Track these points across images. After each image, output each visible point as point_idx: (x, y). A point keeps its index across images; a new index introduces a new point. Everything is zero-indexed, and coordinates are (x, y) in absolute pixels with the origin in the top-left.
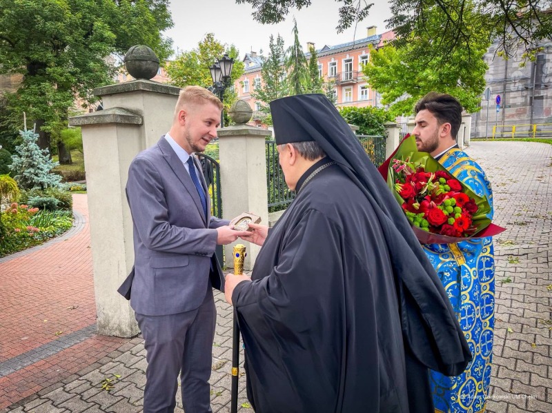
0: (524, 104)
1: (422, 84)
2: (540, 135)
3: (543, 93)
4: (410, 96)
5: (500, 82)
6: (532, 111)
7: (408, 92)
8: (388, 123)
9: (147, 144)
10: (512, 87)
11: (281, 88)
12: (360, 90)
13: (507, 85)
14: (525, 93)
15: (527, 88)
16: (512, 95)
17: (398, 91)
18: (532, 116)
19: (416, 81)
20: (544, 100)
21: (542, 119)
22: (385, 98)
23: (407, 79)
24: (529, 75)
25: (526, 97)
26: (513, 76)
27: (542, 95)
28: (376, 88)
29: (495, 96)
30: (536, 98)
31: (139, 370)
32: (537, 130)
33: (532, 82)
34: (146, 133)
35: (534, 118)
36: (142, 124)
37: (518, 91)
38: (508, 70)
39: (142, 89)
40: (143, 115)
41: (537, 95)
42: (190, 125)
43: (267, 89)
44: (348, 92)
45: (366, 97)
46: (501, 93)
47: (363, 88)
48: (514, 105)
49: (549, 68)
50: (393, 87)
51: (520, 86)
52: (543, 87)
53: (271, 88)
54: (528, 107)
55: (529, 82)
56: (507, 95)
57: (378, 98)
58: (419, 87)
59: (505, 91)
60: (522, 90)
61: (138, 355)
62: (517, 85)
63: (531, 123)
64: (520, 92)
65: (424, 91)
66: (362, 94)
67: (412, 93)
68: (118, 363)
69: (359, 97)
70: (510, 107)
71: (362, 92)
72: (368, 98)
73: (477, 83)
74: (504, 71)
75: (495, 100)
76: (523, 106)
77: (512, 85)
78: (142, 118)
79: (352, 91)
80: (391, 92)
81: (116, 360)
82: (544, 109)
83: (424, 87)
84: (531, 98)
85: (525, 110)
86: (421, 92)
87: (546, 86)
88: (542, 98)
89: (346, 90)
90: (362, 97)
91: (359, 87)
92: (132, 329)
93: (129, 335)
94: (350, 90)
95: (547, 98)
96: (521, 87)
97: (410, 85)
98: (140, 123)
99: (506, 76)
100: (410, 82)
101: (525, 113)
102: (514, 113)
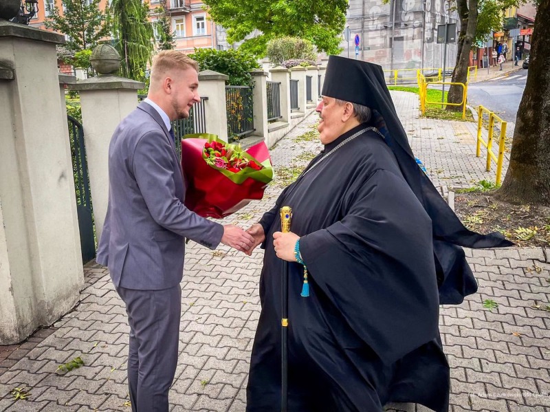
0: (384, 46)
1: (275, 18)
2: (401, 82)
3: (403, 33)
4: (261, 33)
5: (358, 19)
6: (392, 54)
7: (258, 28)
8: (254, 70)
9: (21, 103)
10: (370, 25)
11: (88, 15)
12: (194, 22)
13: (365, 23)
14: (384, 33)
15: (386, 27)
16: (371, 34)
17: (247, 26)
18: (392, 61)
19: (267, 14)
20: (405, 42)
21: (402, 64)
22: (231, 34)
23: (257, 11)
24: (388, 12)
25: (385, 37)
26: (371, 12)
27: (402, 35)
28: (220, 21)
29: (353, 36)
30: (396, 39)
31: (50, 373)
32: (399, 76)
33: (391, 20)
34: (19, 90)
35: (394, 62)
36: (14, 79)
37: (376, 30)
38: (366, 5)
39: (13, 34)
40: (14, 68)
41: (397, 36)
42: (176, 92)
43: (69, 15)
44: (180, 24)
45: (203, 31)
46: (359, 32)
47: (198, 19)
48: (374, 47)
49: (409, 4)
50: (240, 21)
51: (379, 24)
52: (403, 25)
53: (74, 15)
54: (388, 50)
55: (388, 19)
56: (365, 34)
57: (218, 34)
58: (271, 22)
59: (363, 30)
60: (381, 30)
61: (39, 359)
62: (376, 23)
63: (392, 68)
64: (379, 32)
65: (278, 27)
66: (198, 27)
67: (263, 29)
68: (18, 371)
69: (195, 32)
70: (369, 49)
71: (198, 24)
72: (206, 34)
73: (336, 20)
74: (361, 7)
75: (354, 41)
76: (383, 47)
77: (371, 23)
78: (13, 71)
79: (184, 23)
80: (239, 27)
81: (13, 368)
82: (405, 52)
83: (278, 23)
84: (391, 39)
85: (385, 52)
86: (274, 28)
87: (406, 25)
88: (401, 39)
89: (177, 21)
90: (199, 31)
91: (194, 17)
92: (20, 333)
93: (16, 340)
94: (182, 21)
95: (407, 39)
96: (379, 26)
97: (260, 19)
98: (11, 77)
99: (363, 12)
100: (260, 15)
101: (385, 56)
102: (374, 56)
